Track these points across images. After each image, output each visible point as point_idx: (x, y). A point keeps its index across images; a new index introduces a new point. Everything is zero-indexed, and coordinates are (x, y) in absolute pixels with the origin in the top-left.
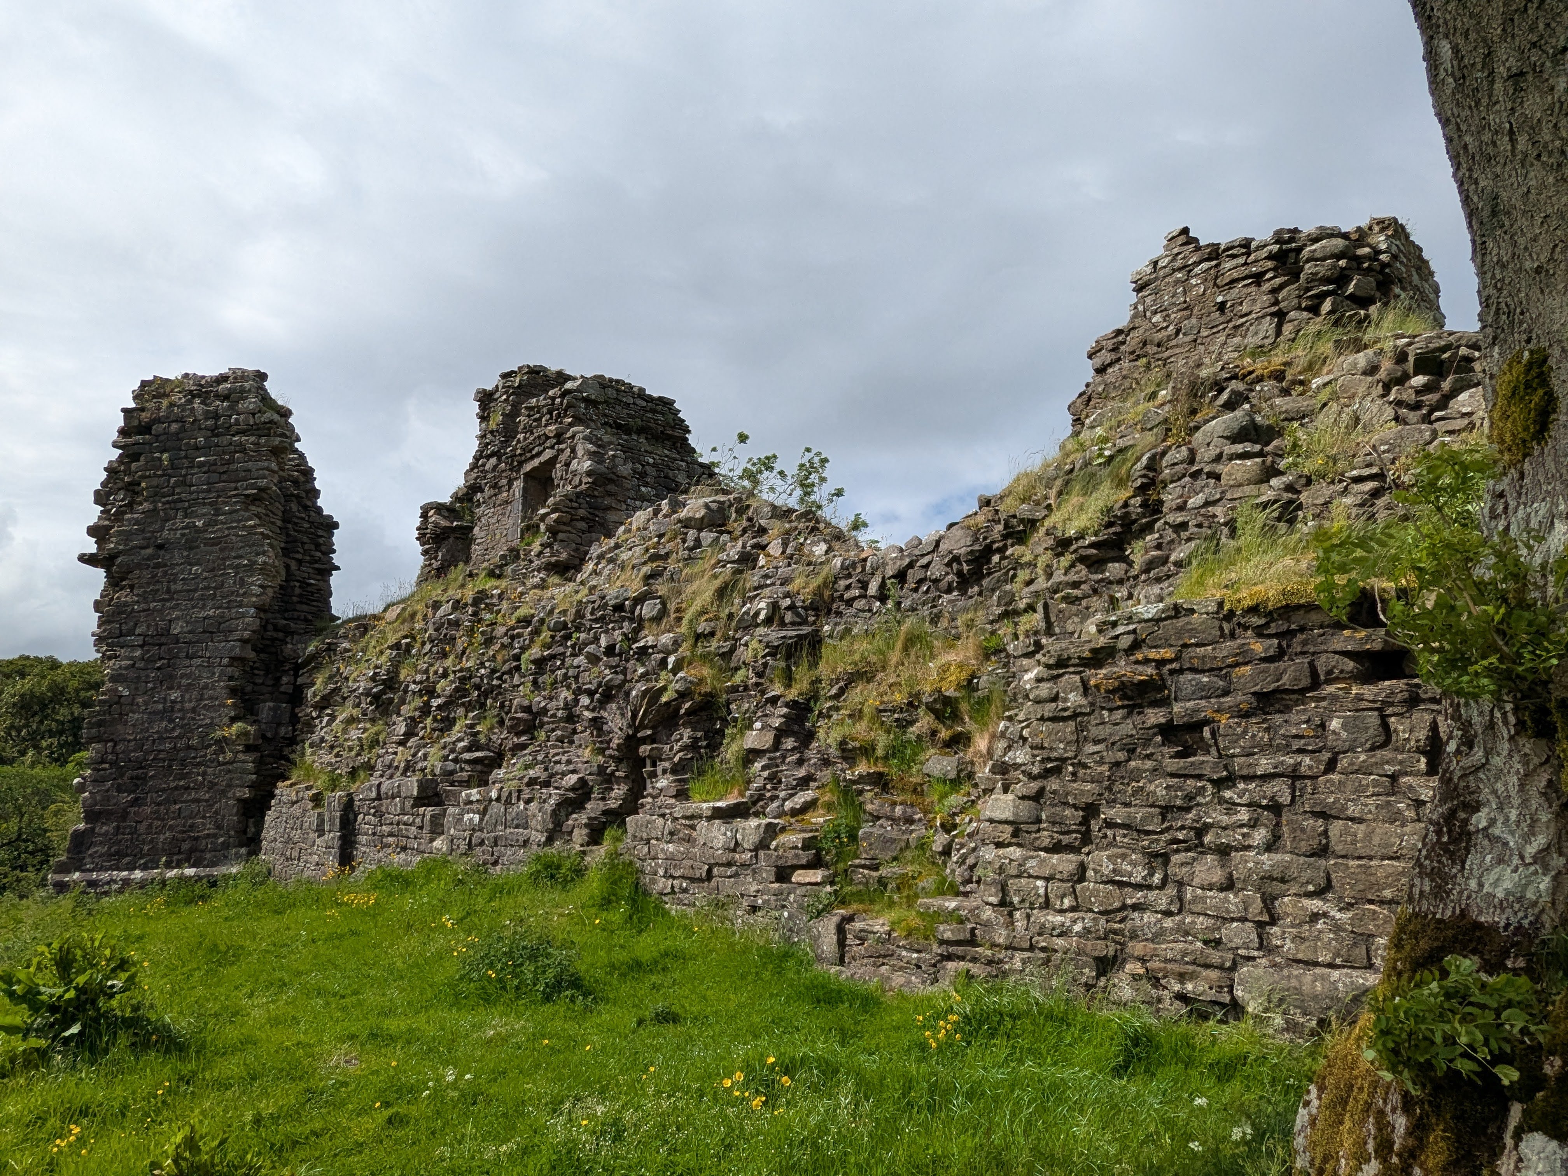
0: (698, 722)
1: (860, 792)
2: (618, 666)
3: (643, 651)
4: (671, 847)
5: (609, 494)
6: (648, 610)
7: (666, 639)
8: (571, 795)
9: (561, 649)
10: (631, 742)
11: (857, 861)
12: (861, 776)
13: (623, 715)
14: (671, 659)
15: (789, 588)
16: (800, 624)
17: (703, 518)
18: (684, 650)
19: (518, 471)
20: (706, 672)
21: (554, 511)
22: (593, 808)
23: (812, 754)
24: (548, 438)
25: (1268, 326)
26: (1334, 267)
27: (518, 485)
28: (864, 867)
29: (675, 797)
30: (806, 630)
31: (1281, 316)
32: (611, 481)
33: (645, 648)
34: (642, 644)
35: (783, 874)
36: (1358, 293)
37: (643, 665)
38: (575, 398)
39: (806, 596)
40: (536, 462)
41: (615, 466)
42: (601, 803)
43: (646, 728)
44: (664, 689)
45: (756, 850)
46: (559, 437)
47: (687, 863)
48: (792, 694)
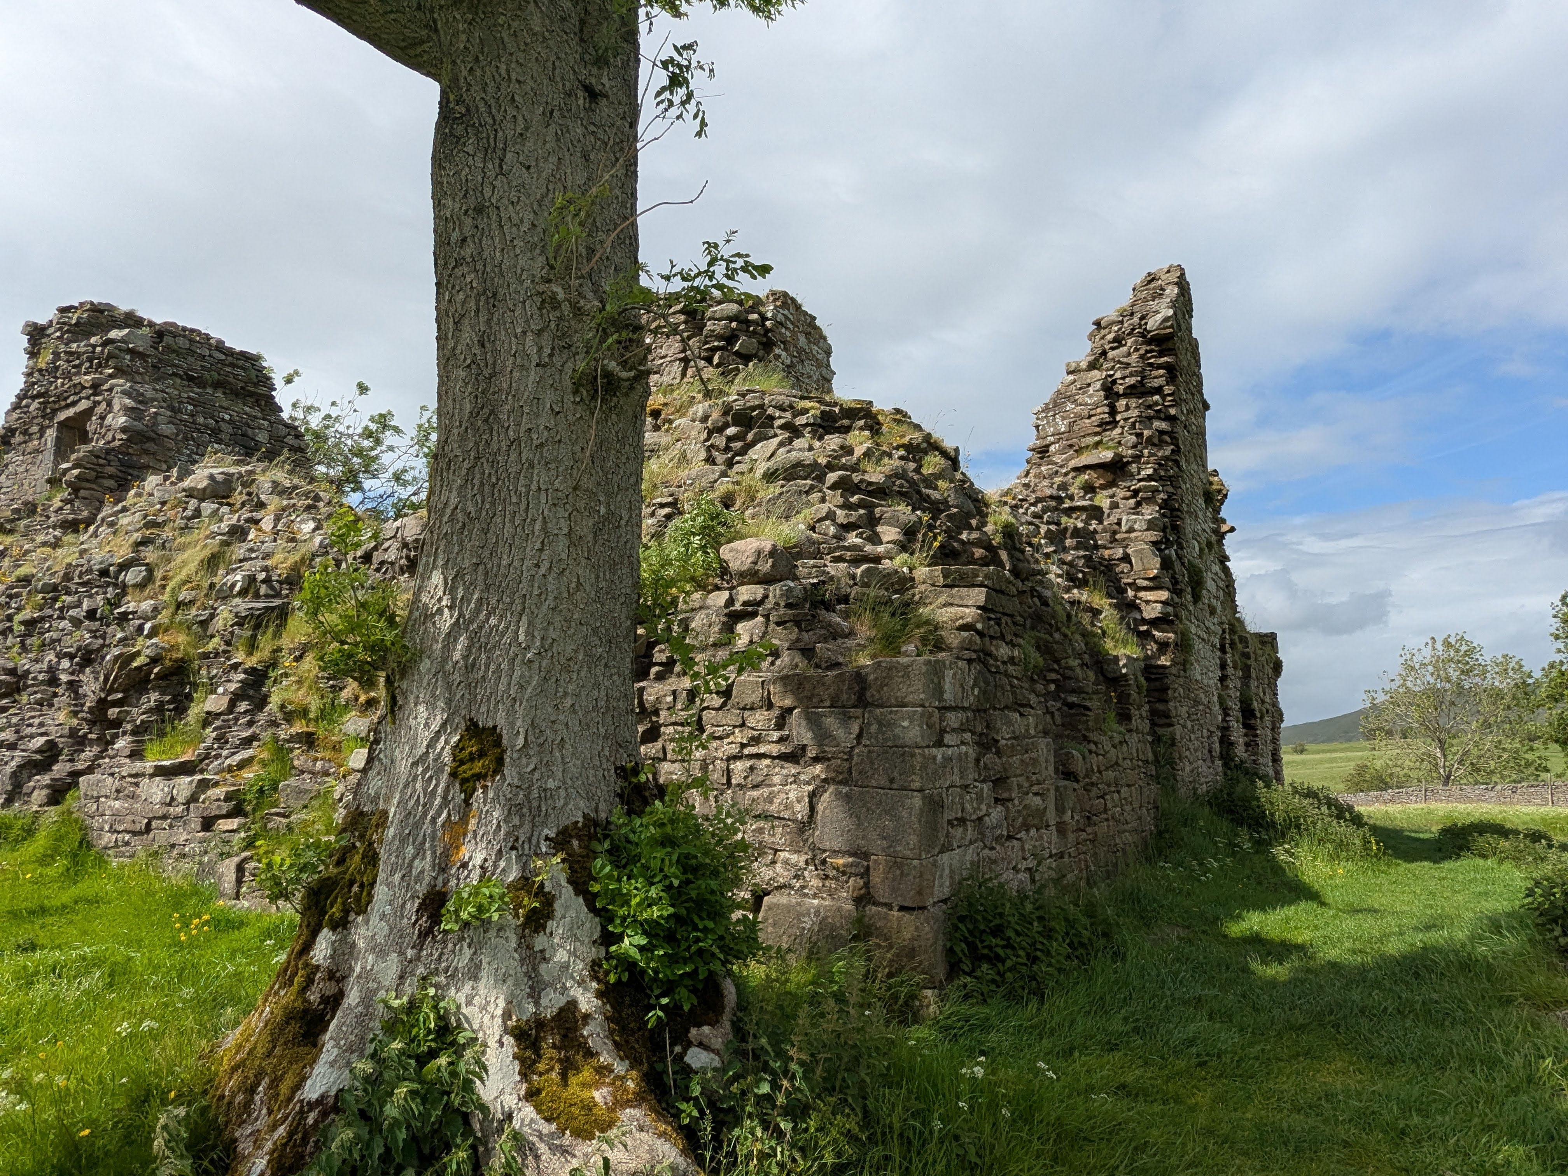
0: (167, 686)
1: (292, 750)
2: (97, 630)
3: (124, 617)
4: (117, 804)
5: (146, 452)
6: (132, 576)
7: (146, 606)
8: (38, 757)
9: (49, 612)
10: (103, 704)
11: (274, 810)
12: (292, 736)
13: (97, 679)
14: (148, 626)
15: (268, 563)
16: (273, 597)
17: (205, 489)
18: (163, 618)
19: (51, 419)
20: (182, 638)
21: (75, 467)
22: (60, 769)
23: (262, 717)
24: (84, 388)
25: (677, 367)
26: (726, 327)
27: (51, 434)
28: (278, 814)
29: (129, 756)
30: (277, 602)
31: (686, 361)
32: (150, 439)
33: (125, 614)
34: (122, 610)
35: (208, 824)
36: (743, 351)
37: (123, 630)
38: (120, 349)
39: (282, 571)
40: (71, 412)
41: (156, 424)
42: (68, 765)
43: (117, 691)
44: (138, 654)
45: (188, 803)
46: (96, 387)
47: (130, 818)
48: (252, 662)
